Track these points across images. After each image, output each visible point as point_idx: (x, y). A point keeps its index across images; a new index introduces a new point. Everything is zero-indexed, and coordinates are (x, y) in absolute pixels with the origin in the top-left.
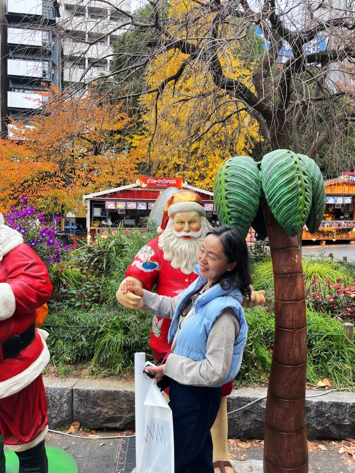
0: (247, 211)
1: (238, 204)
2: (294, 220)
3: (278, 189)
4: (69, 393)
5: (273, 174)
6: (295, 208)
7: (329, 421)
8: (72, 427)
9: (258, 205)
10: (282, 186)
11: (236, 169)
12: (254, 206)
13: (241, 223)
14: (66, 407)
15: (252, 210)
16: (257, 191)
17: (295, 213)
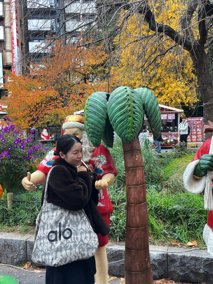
0: (97, 128)
1: (92, 124)
2: (126, 133)
3: (115, 114)
4: (24, 243)
5: (113, 103)
6: (126, 125)
7: (189, 270)
8: (26, 265)
9: (105, 124)
10: (117, 111)
11: (92, 101)
12: (102, 124)
13: (95, 136)
14: (22, 252)
15: (101, 127)
16: (104, 115)
17: (126, 128)
